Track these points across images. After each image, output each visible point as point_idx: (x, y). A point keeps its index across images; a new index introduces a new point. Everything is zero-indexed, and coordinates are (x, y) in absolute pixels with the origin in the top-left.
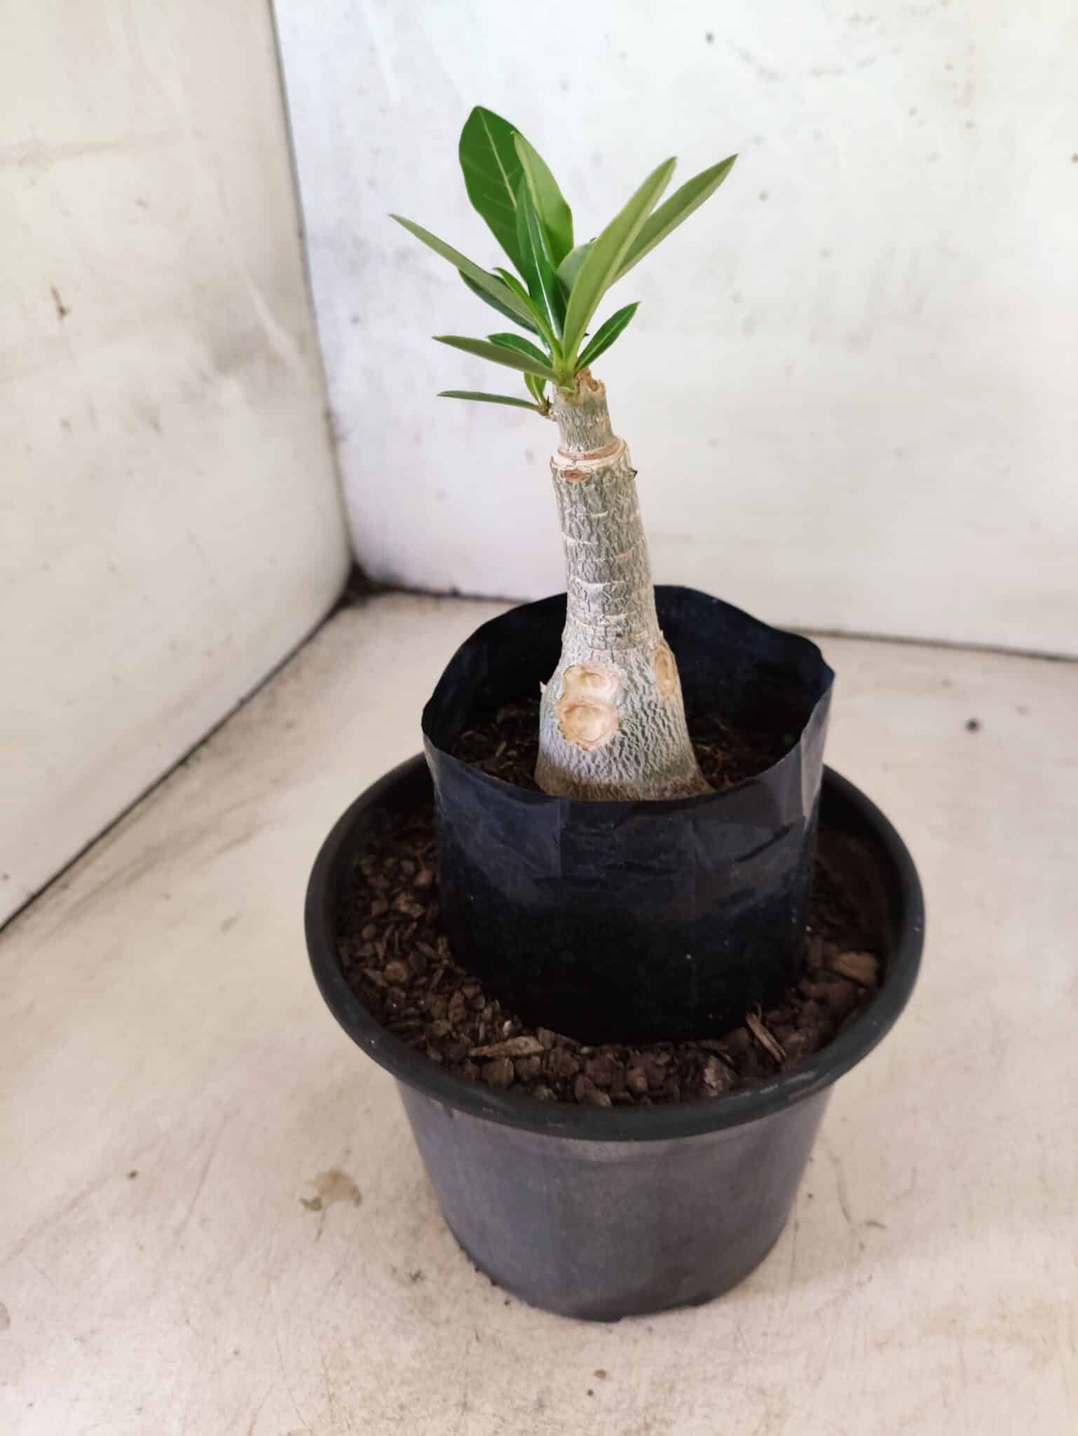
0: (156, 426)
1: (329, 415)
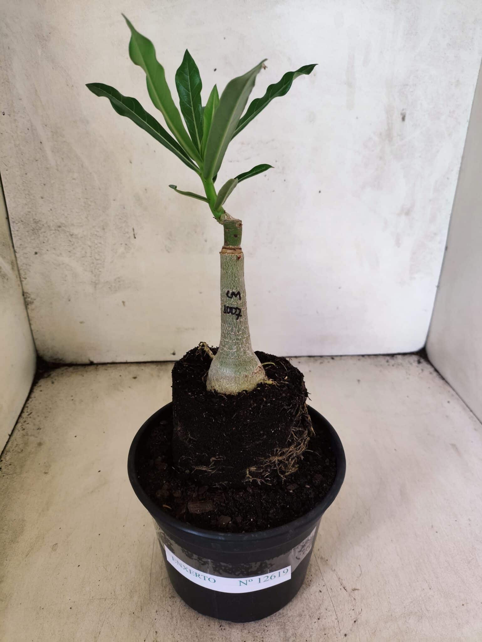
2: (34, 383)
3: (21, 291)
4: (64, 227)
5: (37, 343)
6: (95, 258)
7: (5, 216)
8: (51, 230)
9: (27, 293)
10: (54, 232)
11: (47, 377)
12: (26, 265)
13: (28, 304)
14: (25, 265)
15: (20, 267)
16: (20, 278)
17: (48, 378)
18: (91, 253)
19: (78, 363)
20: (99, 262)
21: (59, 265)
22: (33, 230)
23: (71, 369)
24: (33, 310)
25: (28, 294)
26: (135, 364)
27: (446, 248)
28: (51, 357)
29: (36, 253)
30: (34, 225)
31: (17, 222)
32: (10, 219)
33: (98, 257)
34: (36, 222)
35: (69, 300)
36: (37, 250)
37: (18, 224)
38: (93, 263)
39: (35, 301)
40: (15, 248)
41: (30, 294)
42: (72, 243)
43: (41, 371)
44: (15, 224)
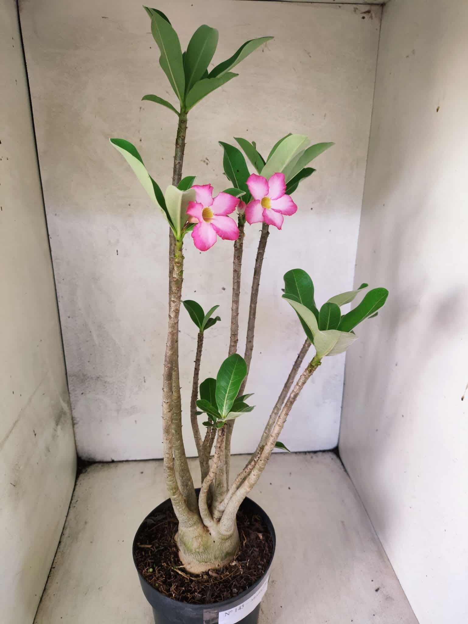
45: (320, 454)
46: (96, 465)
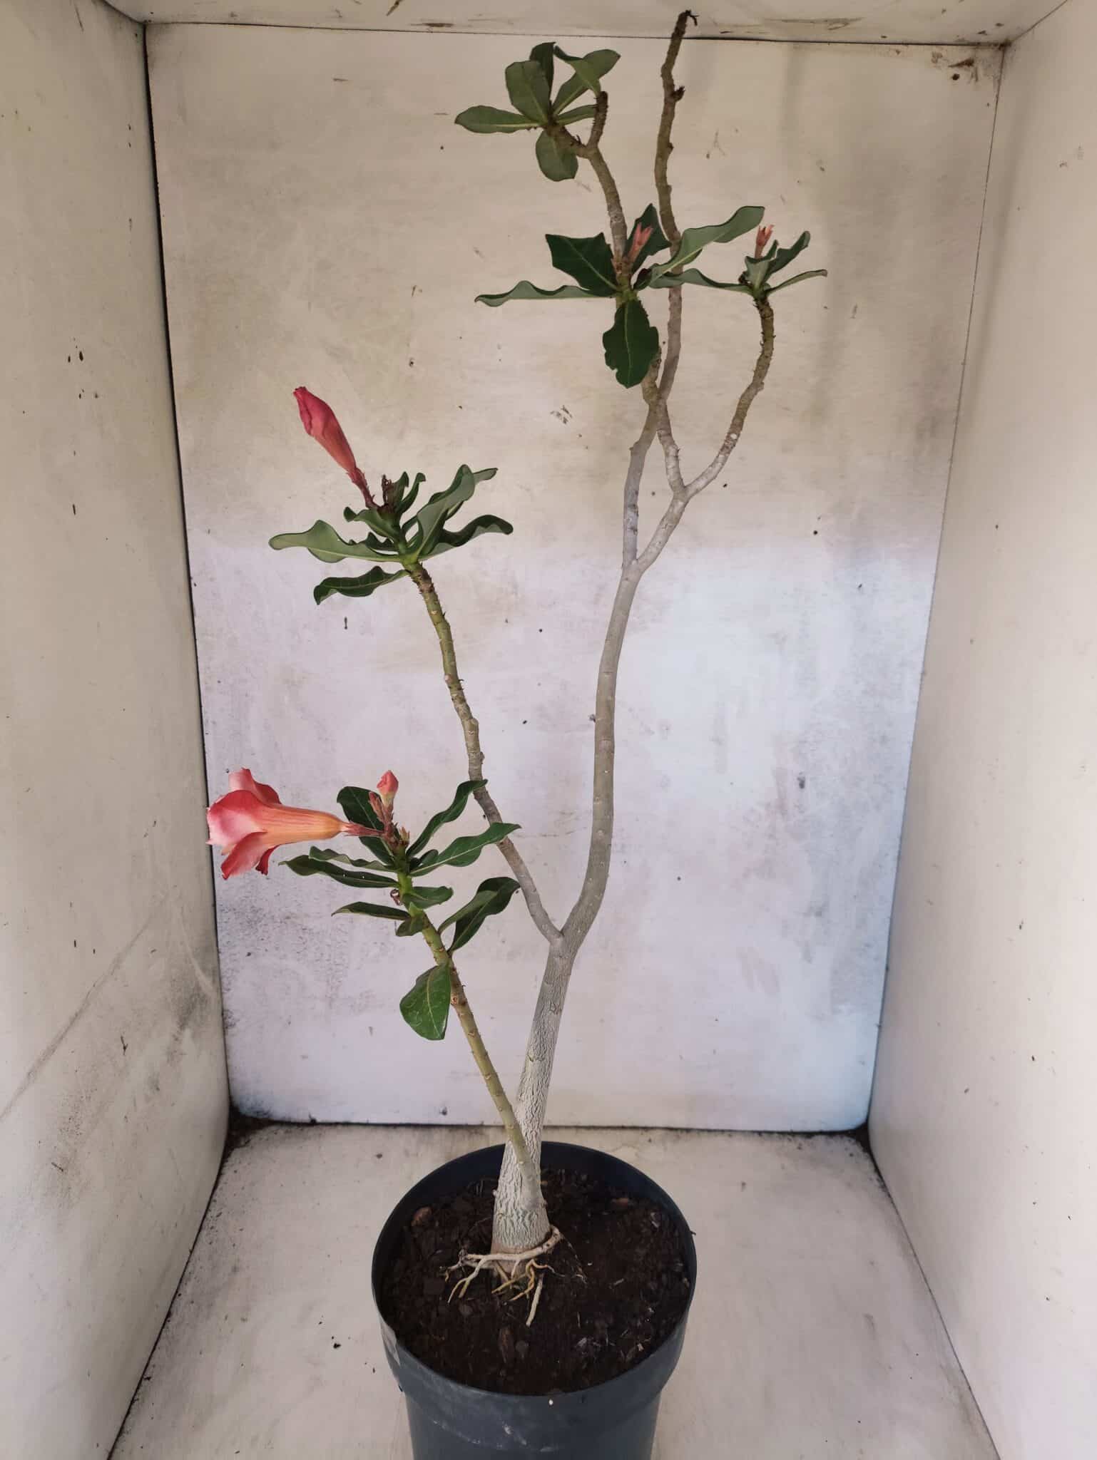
0: (158, 1089)
1: (223, 1013)
2: (225, 1156)
3: (220, 1009)
4: (294, 917)
5: (234, 1084)
6: (335, 962)
7: (212, 902)
8: (275, 922)
9: (228, 1010)
10: (279, 924)
11: (244, 1146)
12: (233, 970)
13: (227, 1028)
14: (230, 972)
15: (222, 975)
16: (221, 989)
17: (245, 1148)
18: (330, 955)
19: (292, 1121)
20: (341, 968)
21: (281, 972)
22: (249, 922)
23: (281, 1131)
24: (233, 1035)
25: (229, 1014)
26: (381, 1128)
27: (887, 969)
28: (252, 1108)
29: (249, 954)
30: (251, 915)
31: (226, 910)
32: (217, 906)
33: (338, 961)
34: (255, 911)
35: (289, 1023)
36: (250, 950)
37: (229, 913)
38: (331, 969)
39: (238, 1024)
40: (219, 947)
41: (231, 1013)
42: (304, 941)
43: (234, 1133)
44: (223, 914)
45: (821, 1139)
46: (273, 1128)
